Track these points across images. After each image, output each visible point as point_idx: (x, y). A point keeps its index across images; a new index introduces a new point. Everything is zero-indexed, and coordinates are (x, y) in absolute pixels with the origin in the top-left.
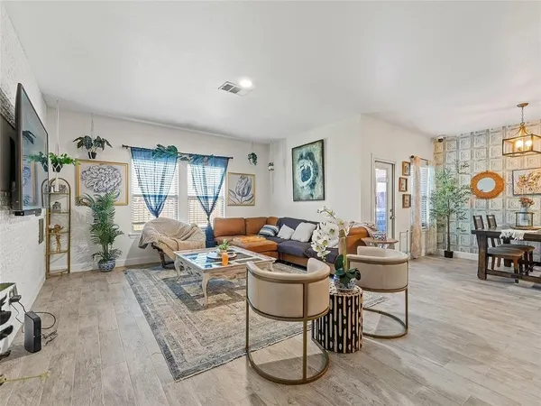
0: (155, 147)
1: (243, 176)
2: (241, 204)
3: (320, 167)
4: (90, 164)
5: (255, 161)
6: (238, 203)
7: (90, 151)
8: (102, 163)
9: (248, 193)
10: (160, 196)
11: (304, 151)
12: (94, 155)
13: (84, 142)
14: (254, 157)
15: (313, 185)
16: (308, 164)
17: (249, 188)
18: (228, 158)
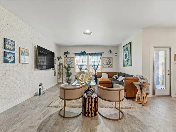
0: (80, 52)
1: (108, 58)
2: (107, 68)
3: (130, 53)
4: (66, 58)
5: (111, 53)
6: (106, 67)
7: (66, 55)
8: (69, 58)
9: (109, 64)
10: (82, 65)
11: (125, 47)
12: (67, 56)
13: (65, 53)
14: (110, 52)
15: (128, 60)
16: (126, 52)
17: (110, 62)
18: (102, 53)
